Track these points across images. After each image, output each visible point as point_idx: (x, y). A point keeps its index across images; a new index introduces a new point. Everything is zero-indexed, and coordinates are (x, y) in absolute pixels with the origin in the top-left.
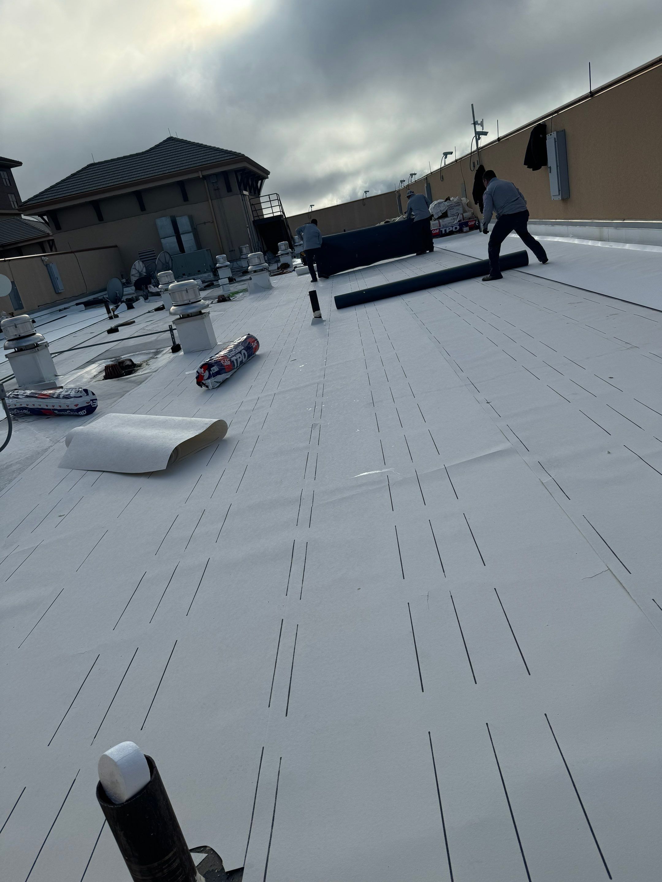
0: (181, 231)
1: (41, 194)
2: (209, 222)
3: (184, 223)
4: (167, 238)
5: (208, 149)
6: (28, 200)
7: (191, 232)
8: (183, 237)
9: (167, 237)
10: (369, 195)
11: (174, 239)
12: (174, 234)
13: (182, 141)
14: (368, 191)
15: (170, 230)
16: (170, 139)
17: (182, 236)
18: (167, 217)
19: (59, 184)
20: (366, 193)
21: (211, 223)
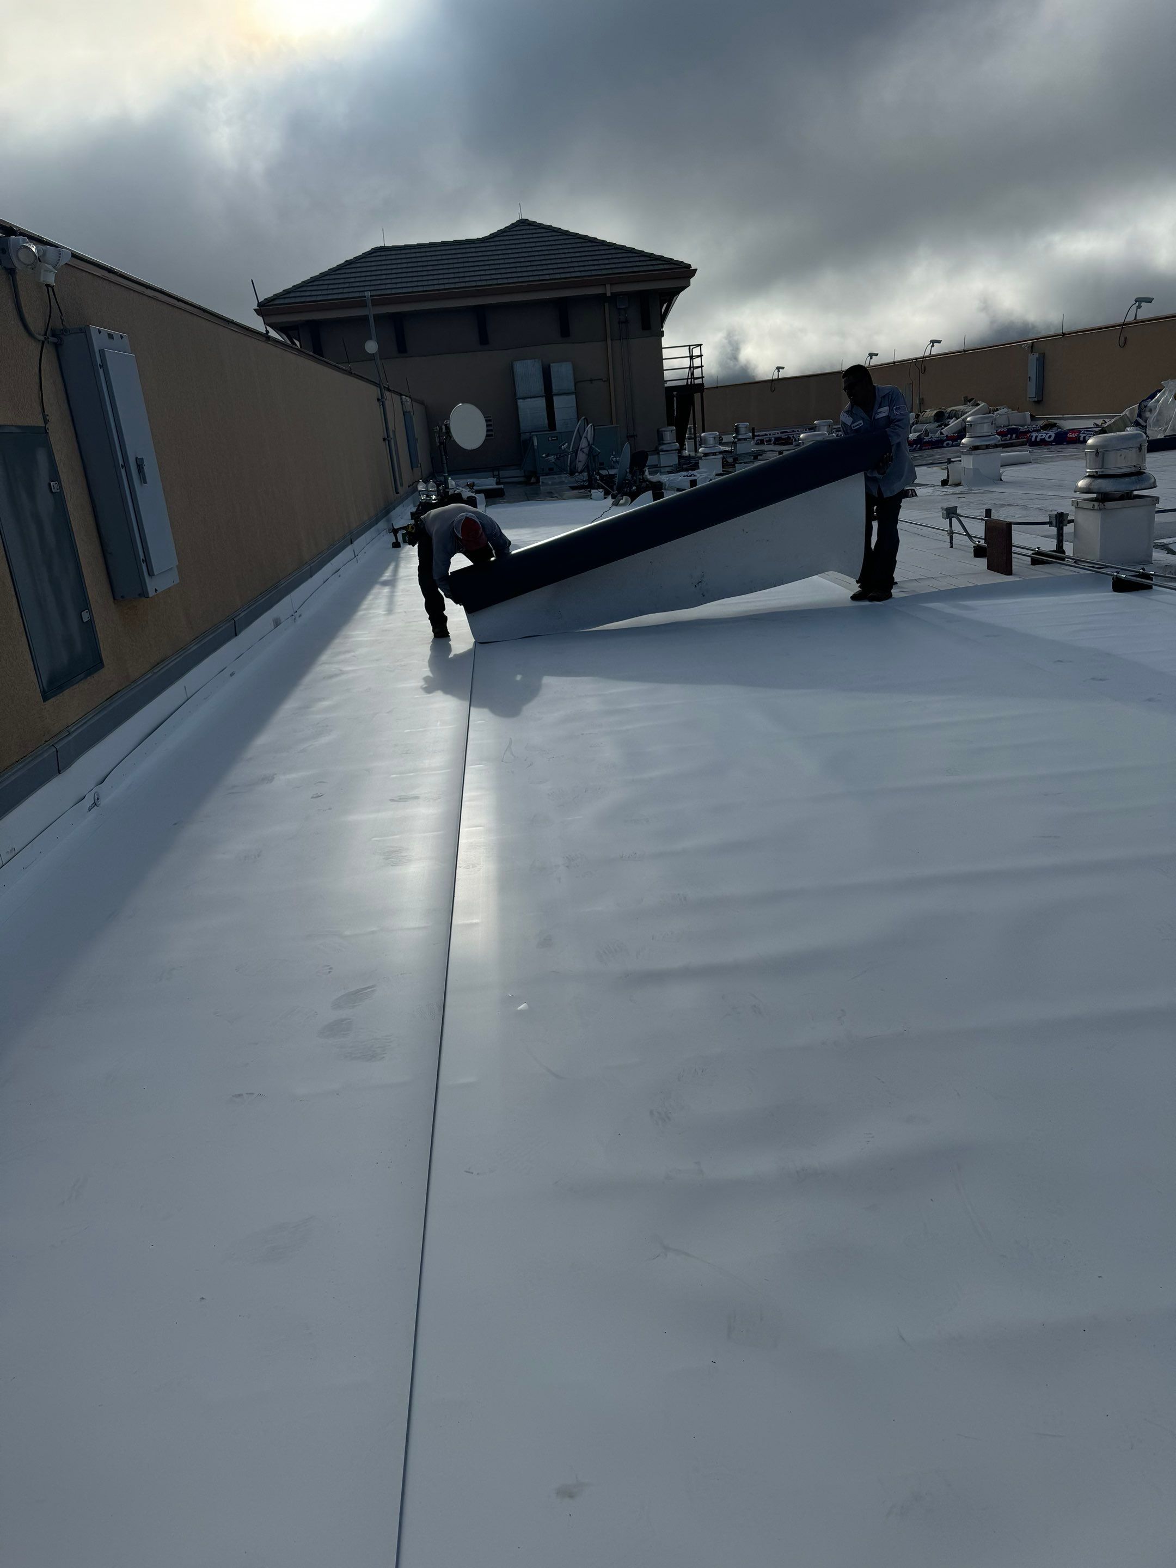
0: (555, 389)
1: (296, 288)
2: (602, 380)
3: (563, 374)
4: (529, 400)
5: (610, 248)
6: (275, 297)
7: (573, 393)
8: (557, 401)
9: (529, 398)
10: (782, 374)
11: (541, 403)
12: (543, 393)
13: (550, 228)
14: (783, 368)
15: (537, 385)
16: (523, 223)
17: (555, 398)
18: (536, 360)
19: (327, 275)
20: (779, 371)
21: (605, 381)
